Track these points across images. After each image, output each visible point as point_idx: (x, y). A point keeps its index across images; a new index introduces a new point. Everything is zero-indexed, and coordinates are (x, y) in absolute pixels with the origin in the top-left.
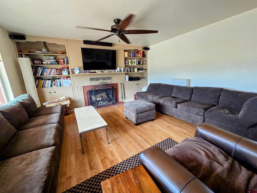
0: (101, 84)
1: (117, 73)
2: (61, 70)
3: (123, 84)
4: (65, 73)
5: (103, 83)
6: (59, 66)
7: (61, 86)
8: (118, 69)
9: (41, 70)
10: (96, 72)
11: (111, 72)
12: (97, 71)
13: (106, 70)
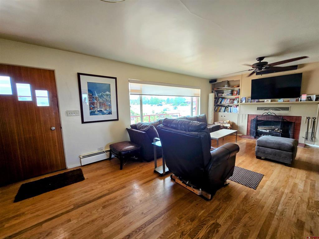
0: (266, 114)
1: (301, 102)
2: (234, 100)
3: (314, 118)
4: (236, 102)
5: (269, 114)
6: (233, 97)
7: (231, 112)
8: (304, 97)
9: (221, 100)
10: (264, 102)
11: (289, 101)
12: (265, 100)
13: (282, 99)
